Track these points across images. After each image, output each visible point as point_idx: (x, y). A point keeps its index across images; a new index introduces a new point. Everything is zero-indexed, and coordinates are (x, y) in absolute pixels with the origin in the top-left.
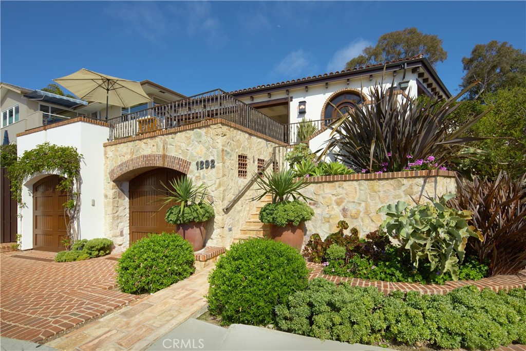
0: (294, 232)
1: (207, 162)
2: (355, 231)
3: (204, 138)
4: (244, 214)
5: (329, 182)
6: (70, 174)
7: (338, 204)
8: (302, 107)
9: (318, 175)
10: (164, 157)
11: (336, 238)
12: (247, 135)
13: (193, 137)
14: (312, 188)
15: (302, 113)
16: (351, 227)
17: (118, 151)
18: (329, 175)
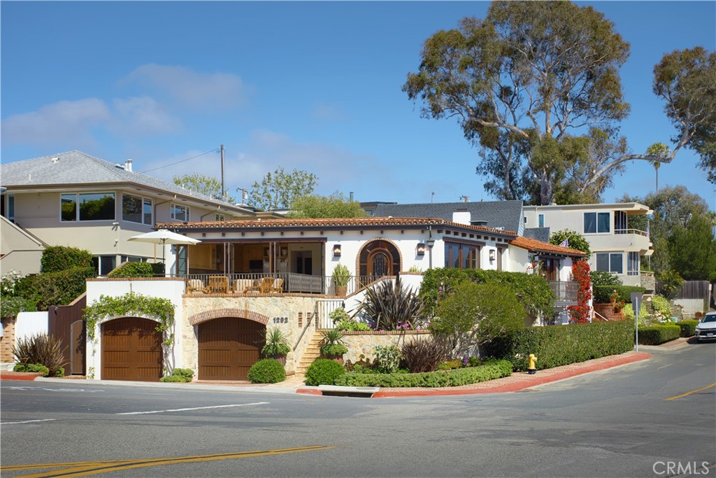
0: (338, 359)
1: (282, 318)
2: (368, 360)
3: (279, 303)
4: (301, 352)
5: (356, 335)
6: (164, 318)
7: (361, 346)
8: (337, 250)
9: (350, 330)
10: (246, 312)
11: (360, 362)
12: (302, 298)
13: (271, 302)
14: (348, 337)
15: (337, 256)
16: (366, 358)
17: (199, 302)
18: (357, 331)
